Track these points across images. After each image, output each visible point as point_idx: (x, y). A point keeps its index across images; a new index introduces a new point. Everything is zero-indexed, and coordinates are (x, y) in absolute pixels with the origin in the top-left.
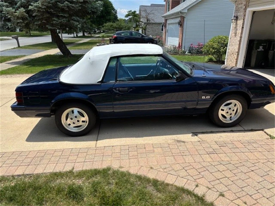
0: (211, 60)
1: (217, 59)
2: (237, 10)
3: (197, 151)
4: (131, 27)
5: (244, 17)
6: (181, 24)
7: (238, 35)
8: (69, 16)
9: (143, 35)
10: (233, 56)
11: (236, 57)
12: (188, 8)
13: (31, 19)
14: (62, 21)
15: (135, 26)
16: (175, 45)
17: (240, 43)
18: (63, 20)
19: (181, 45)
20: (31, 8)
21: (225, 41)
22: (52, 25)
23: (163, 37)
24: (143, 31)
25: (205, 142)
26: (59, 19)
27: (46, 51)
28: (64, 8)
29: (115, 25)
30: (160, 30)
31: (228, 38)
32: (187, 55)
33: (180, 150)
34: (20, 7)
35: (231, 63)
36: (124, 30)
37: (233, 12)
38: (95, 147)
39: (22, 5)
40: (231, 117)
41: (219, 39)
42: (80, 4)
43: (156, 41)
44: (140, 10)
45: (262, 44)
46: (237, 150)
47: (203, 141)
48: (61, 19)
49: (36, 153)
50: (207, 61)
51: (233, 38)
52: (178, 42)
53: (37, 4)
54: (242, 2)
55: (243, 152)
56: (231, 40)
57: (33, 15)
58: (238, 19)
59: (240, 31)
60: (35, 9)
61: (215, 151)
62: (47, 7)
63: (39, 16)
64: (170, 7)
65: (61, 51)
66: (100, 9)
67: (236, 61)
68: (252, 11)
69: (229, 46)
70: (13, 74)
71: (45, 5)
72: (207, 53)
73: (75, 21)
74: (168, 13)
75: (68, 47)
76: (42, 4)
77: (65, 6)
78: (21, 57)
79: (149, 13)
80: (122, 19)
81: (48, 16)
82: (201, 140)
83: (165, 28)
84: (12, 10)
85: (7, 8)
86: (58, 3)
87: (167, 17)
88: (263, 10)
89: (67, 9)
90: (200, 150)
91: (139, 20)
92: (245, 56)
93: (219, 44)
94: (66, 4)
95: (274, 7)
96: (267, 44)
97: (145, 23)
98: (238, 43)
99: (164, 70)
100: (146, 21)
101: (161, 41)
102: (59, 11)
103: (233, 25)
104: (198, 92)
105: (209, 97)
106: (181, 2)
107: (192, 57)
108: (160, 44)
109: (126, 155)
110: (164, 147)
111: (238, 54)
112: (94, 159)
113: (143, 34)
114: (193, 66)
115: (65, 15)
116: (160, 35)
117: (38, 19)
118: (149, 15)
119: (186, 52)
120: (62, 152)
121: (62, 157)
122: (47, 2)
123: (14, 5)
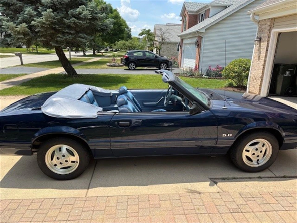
0: (231, 85)
1: (238, 83)
2: (260, 31)
3: (216, 207)
4: (145, 47)
5: (268, 39)
6: (198, 44)
7: (261, 59)
8: (75, 33)
9: (156, 56)
10: (257, 81)
11: (259, 83)
12: (206, 28)
13: (34, 35)
14: (67, 38)
15: (149, 45)
16: (192, 67)
17: (264, 68)
18: (69, 37)
19: (197, 67)
20: (33, 24)
21: (246, 65)
22: (57, 42)
23: (179, 58)
24: (157, 51)
25: (226, 194)
26: (64, 36)
27: (50, 70)
28: (70, 25)
29: (127, 43)
30: (176, 51)
31: (250, 61)
32: (204, 78)
33: (194, 204)
34: (22, 22)
35: (254, 89)
36: (137, 50)
37: (256, 33)
38: (86, 197)
39: (25, 20)
40: (258, 160)
41: (240, 62)
42: (88, 21)
43: (170, 62)
44: (155, 29)
45: (289, 69)
46: (268, 207)
47: (224, 192)
48: (66, 35)
49: (8, 203)
50: (227, 86)
51: (255, 62)
52: (195, 63)
53: (40, 19)
54: (266, 23)
55: (276, 211)
56: (253, 63)
57: (36, 31)
58: (262, 40)
59: (264, 55)
60: (38, 25)
61: (239, 208)
62: (52, 23)
63: (42, 32)
64: (187, 27)
65: (65, 70)
66: (110, 26)
67: (260, 88)
68: (277, 32)
69: (251, 70)
70: (8, 95)
71: (50, 21)
72: (227, 77)
73: (82, 38)
74: (184, 33)
75: (74, 66)
76: (47, 19)
77: (71, 22)
78: (22, 76)
79: (165, 32)
80: (136, 37)
81: (52, 32)
82: (221, 191)
83: (180, 49)
84: (13, 25)
85: (8, 22)
86: (63, 19)
87: (183, 37)
88: (290, 31)
89: (74, 26)
90: (220, 205)
91: (153, 38)
92: (269, 82)
93: (240, 67)
94: (73, 20)
95: (296, 29)
96: (294, 69)
97: (160, 43)
98: (262, 67)
99: (176, 98)
100: (161, 40)
101: (177, 62)
102: (65, 27)
103: (255, 48)
104: (217, 127)
105: (231, 135)
106: (198, 22)
107: (210, 81)
108: (175, 65)
109: (123, 211)
110: (174, 200)
111: (262, 80)
112: (80, 215)
113: (158, 55)
114: (211, 95)
115: (71, 32)
116: (176, 56)
117: (42, 35)
118: (164, 34)
119: (203, 74)
120: (41, 203)
121: (39, 211)
122: (52, 18)
123: (16, 20)
